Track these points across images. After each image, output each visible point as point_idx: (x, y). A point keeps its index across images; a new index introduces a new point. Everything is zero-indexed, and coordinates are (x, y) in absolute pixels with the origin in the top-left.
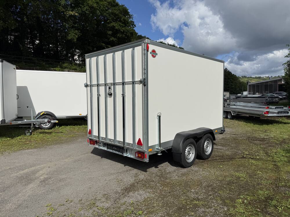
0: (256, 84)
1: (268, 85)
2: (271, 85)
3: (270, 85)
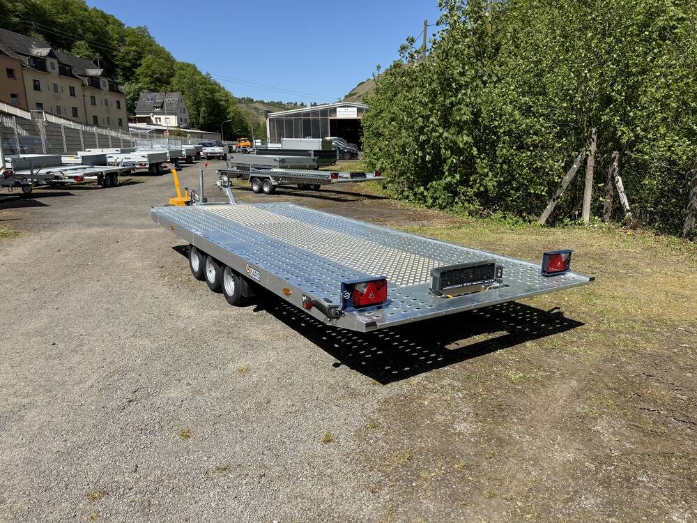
0: (286, 116)
1: (309, 120)
2: (316, 122)
3: (313, 121)
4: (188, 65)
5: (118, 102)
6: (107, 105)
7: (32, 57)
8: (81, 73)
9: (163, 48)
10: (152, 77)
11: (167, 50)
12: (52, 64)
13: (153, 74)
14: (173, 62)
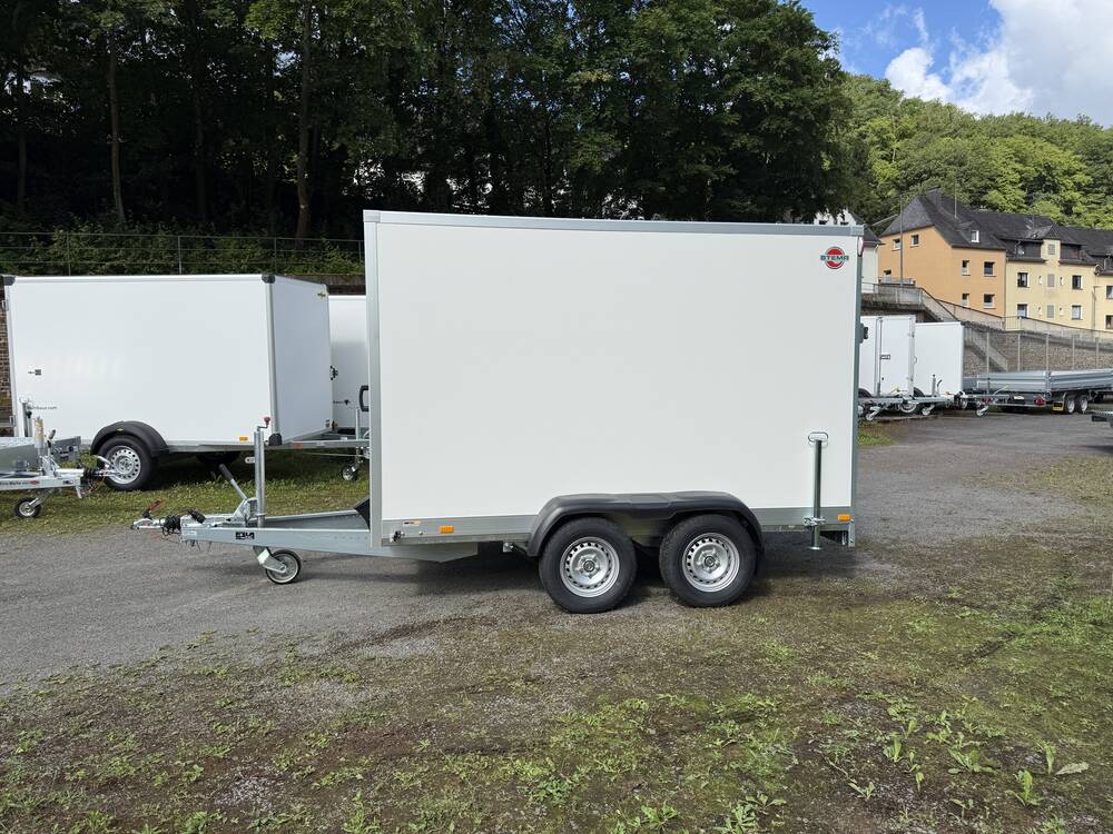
7: (1023, 241)
12: (1052, 248)
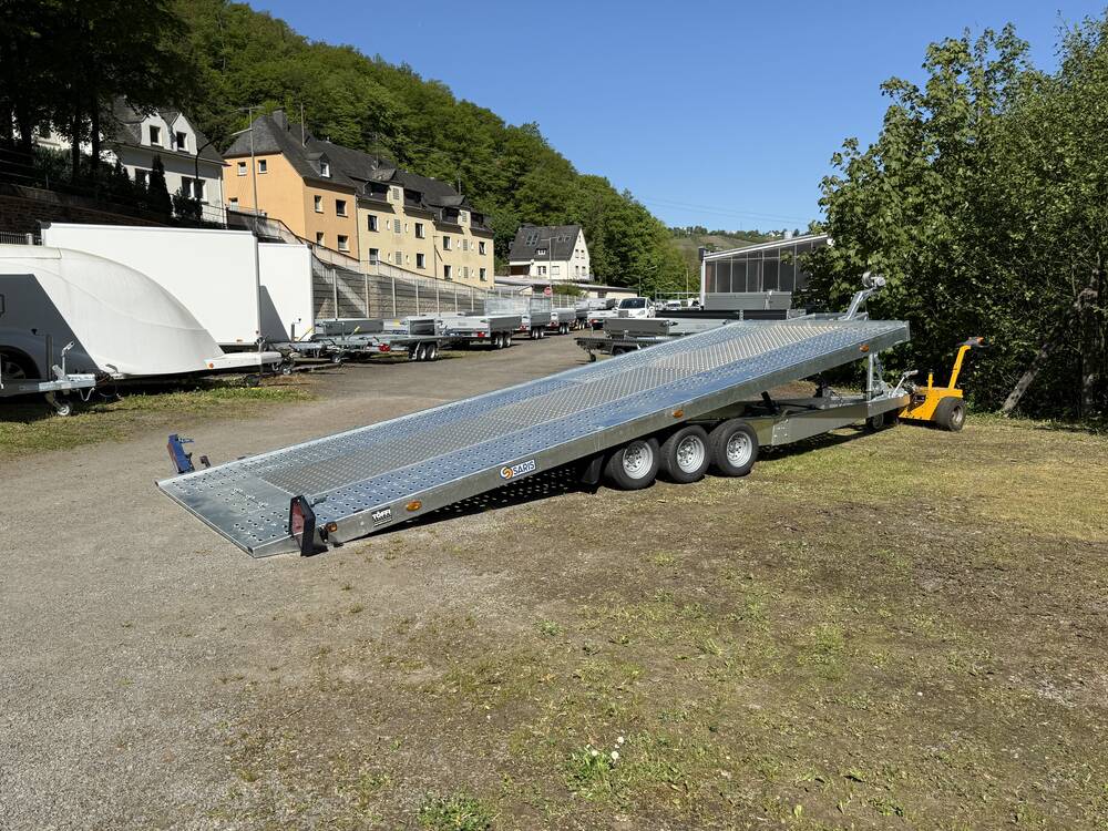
0: (735, 257)
1: (776, 262)
2: (786, 265)
3: (783, 263)
4: (594, 179)
5: (482, 244)
6: (465, 249)
7: (370, 182)
8: (432, 201)
9: (559, 155)
10: (537, 201)
11: (565, 156)
12: (396, 192)
13: (541, 197)
14: (572, 175)
